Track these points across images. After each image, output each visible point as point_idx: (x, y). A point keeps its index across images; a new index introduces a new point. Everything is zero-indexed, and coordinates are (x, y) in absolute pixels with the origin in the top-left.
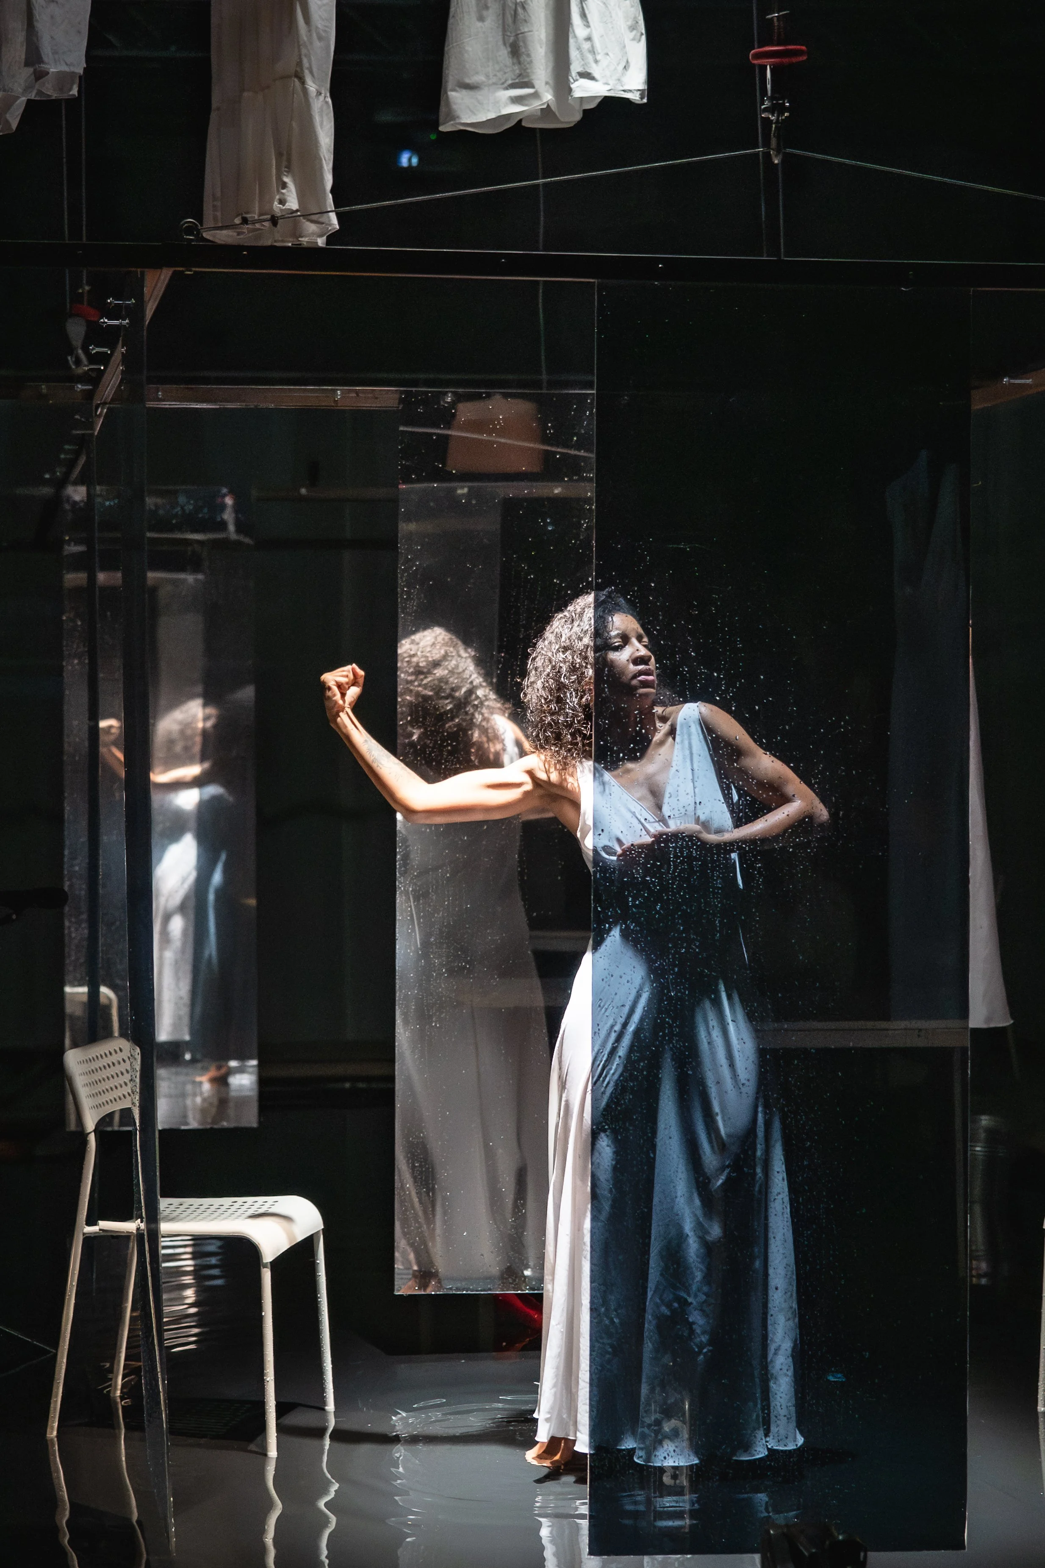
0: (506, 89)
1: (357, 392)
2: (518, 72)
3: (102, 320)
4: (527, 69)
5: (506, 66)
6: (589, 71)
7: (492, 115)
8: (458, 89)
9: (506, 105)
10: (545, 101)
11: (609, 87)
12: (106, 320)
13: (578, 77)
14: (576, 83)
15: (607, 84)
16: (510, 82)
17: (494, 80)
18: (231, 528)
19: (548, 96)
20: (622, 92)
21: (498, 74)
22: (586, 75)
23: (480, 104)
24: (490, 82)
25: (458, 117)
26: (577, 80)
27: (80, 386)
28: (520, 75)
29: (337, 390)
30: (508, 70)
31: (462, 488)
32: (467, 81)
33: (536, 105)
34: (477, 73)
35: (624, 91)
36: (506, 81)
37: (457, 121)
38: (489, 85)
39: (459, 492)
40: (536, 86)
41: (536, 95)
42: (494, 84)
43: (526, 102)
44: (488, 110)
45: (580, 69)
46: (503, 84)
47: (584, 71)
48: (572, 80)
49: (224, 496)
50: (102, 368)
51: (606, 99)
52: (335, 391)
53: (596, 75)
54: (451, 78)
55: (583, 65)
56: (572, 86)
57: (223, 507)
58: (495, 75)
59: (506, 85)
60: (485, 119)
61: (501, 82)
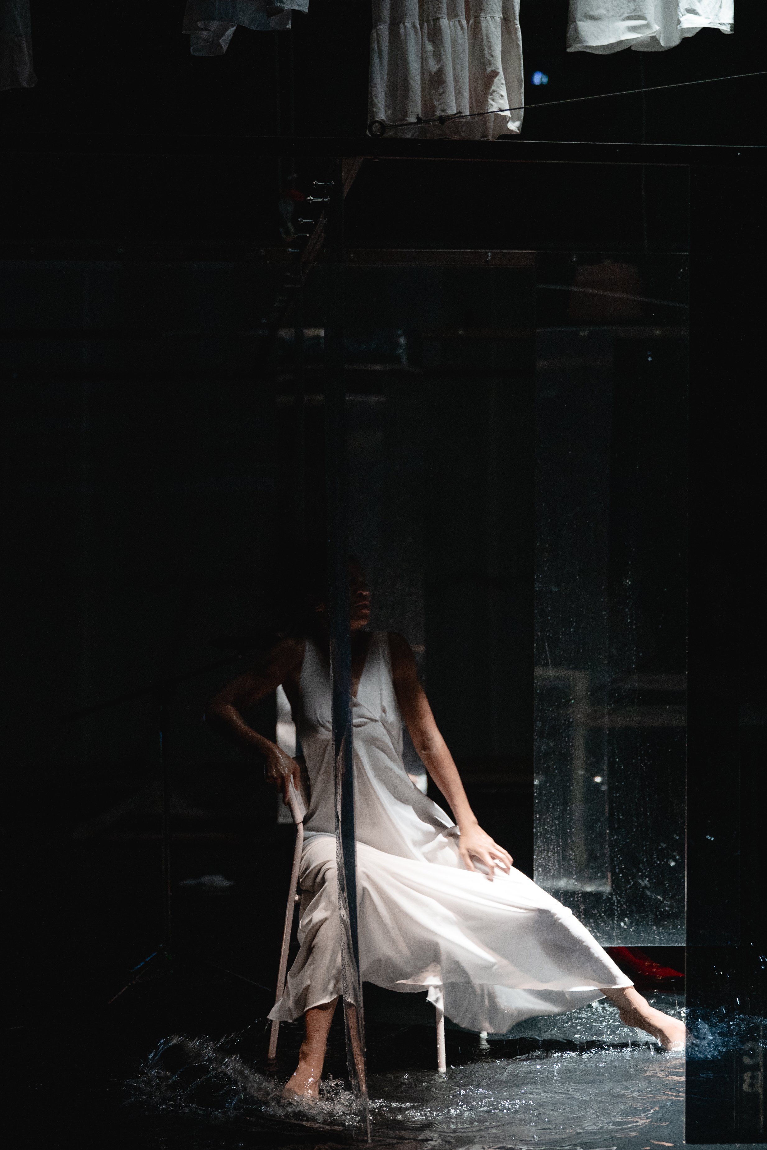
0: (623, 20)
1: (504, 254)
2: (633, 7)
3: (309, 198)
4: (641, 5)
5: (622, 3)
6: (694, 8)
7: (613, 40)
8: (584, 19)
9: (624, 33)
10: (654, 30)
11: (709, 21)
12: (312, 198)
13: (686, 13)
14: (684, 16)
15: (708, 18)
16: (626, 15)
17: (613, 13)
18: (404, 360)
19: (656, 27)
20: (719, 25)
21: (616, 9)
22: (692, 11)
23: (602, 31)
24: (610, 15)
25: (585, 41)
26: (685, 15)
27: (290, 250)
28: (635, 10)
29: (488, 252)
30: (624, 6)
31: (583, 331)
32: (592, 13)
33: (646, 34)
34: (599, 8)
35: (720, 24)
36: (622, 14)
37: (585, 44)
38: (608, 18)
39: (582, 334)
40: (648, 18)
41: (648, 26)
42: (613, 16)
43: (640, 31)
44: (610, 37)
45: (687, 7)
46: (620, 16)
47: (690, 8)
48: (681, 15)
49: (400, 336)
50: (308, 235)
51: (704, 29)
52: (487, 253)
53: (699, 10)
54: (579, 11)
55: (690, 3)
56: (681, 19)
57: (398, 345)
58: (614, 10)
59: (622, 17)
60: (607, 43)
61: (618, 15)
